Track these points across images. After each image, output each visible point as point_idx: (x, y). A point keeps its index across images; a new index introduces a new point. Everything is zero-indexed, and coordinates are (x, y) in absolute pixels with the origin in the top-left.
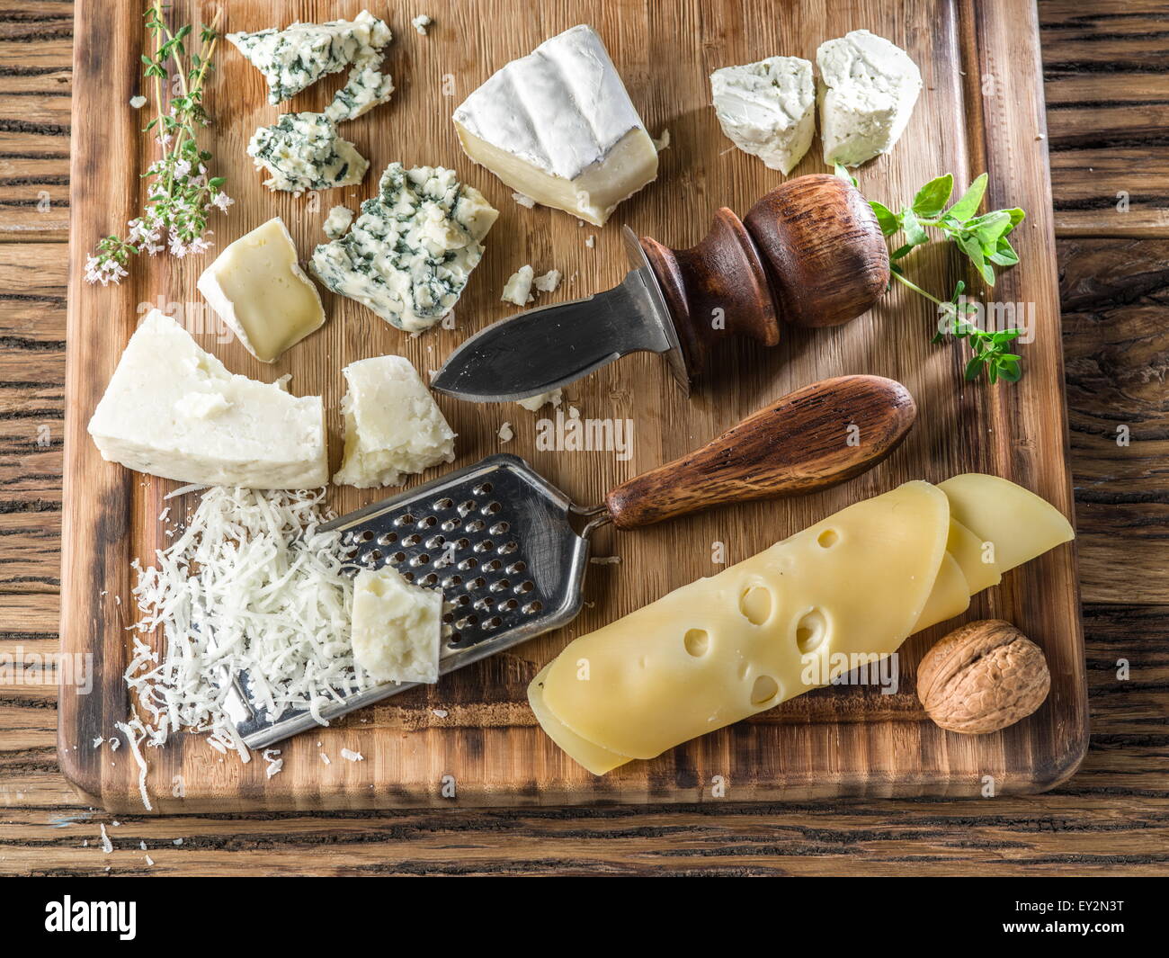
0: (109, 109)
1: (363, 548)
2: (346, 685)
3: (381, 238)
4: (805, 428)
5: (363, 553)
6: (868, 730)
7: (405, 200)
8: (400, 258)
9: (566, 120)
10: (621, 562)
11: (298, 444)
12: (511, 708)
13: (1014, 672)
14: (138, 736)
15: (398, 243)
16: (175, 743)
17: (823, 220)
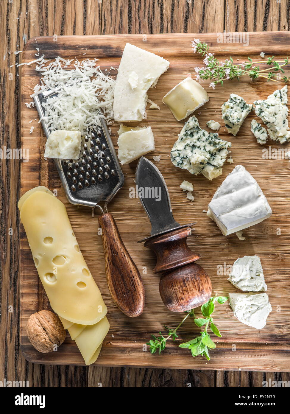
0: (260, 44)
1: (96, 134)
2: (52, 128)
3: (198, 139)
4: (123, 280)
5: (94, 133)
6: (36, 293)
7: (212, 148)
8: (190, 146)
9: (230, 204)
10: (92, 217)
11: (119, 113)
12: (47, 181)
13: (39, 341)
14: (40, 62)
15: (196, 146)
16: (38, 74)
17: (183, 291)
